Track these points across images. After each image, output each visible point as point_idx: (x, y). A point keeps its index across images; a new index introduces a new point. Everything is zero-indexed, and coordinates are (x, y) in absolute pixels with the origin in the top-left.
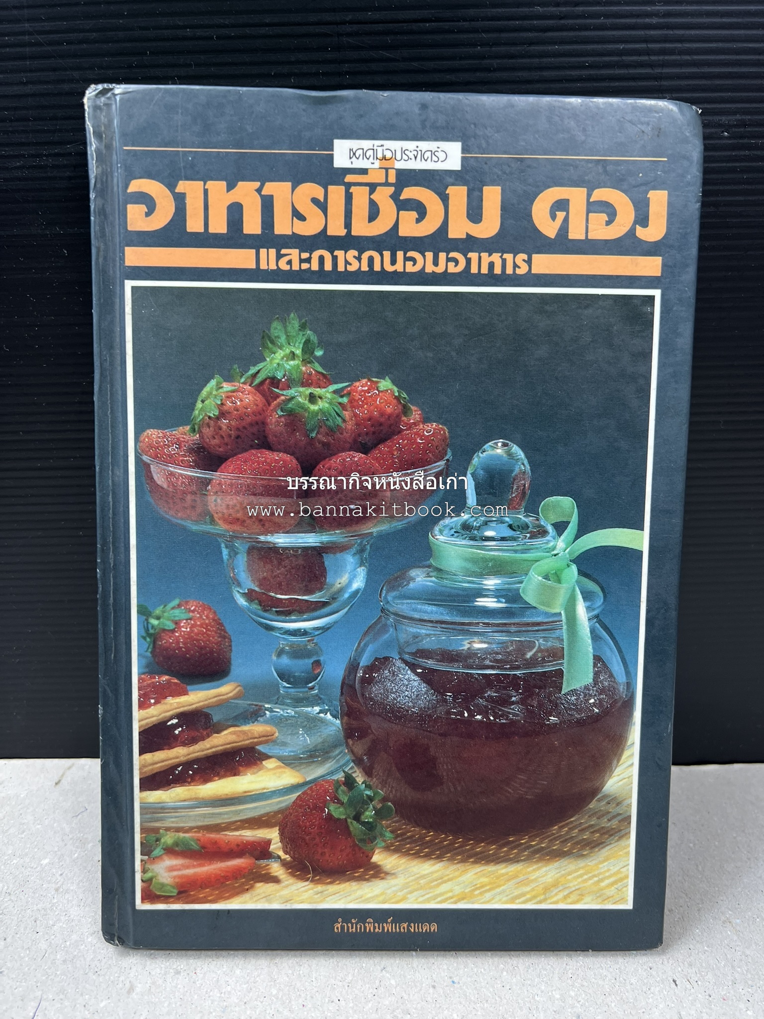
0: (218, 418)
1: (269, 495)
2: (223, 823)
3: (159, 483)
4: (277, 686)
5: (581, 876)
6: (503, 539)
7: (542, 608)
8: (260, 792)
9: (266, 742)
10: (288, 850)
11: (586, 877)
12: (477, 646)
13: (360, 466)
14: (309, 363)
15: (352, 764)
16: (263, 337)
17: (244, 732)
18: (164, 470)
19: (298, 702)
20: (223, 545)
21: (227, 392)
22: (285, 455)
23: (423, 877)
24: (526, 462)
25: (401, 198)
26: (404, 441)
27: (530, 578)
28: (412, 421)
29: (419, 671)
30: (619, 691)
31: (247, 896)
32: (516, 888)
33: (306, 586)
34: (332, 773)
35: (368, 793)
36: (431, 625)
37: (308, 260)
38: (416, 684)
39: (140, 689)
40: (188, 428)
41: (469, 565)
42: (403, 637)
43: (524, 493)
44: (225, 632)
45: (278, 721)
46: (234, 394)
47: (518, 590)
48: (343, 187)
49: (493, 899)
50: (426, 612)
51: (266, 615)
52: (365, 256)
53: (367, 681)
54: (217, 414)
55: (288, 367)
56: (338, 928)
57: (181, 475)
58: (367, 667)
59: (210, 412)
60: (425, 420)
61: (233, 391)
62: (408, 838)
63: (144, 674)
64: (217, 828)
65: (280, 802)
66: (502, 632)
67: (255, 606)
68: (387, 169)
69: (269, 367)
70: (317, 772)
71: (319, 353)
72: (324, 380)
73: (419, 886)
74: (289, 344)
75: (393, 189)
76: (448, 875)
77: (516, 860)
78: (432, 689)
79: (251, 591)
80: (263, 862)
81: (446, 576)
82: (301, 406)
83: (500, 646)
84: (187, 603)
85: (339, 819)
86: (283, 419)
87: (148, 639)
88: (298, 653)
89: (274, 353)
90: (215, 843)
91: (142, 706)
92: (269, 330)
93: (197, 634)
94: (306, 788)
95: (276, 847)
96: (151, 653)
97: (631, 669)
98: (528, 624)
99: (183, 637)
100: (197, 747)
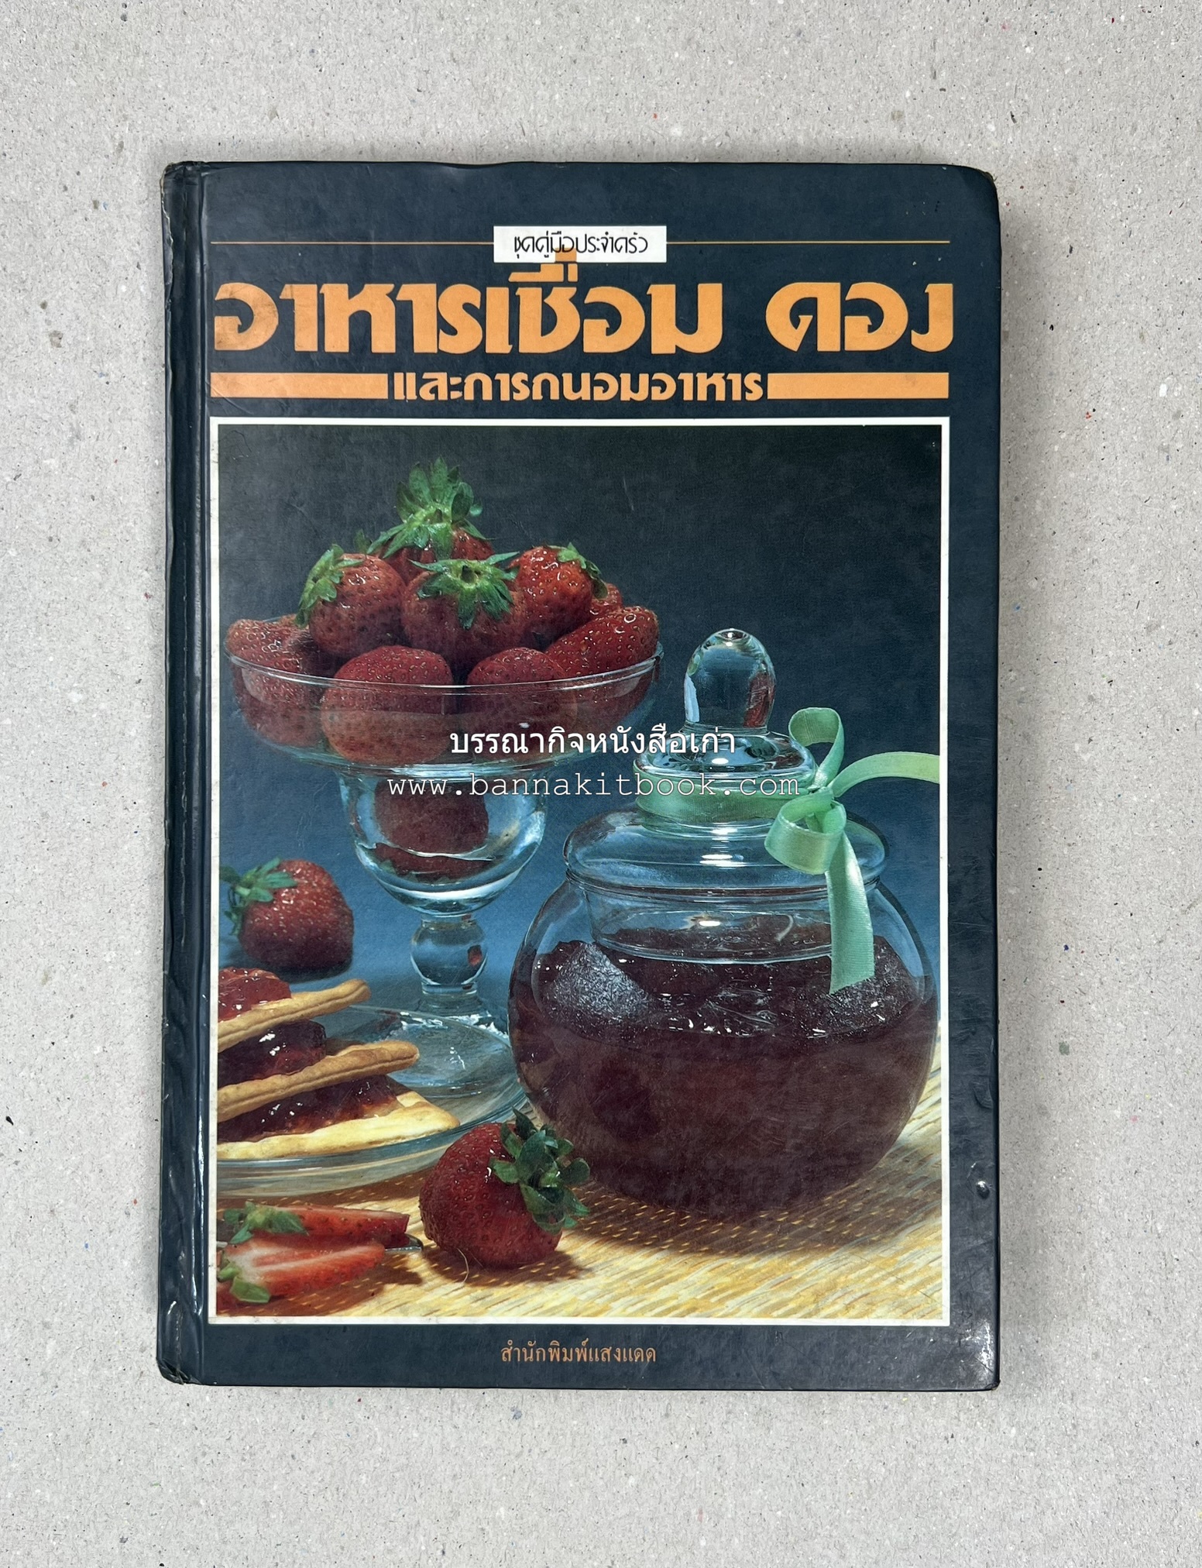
0: (335, 603)
1: (406, 710)
2: (338, 1191)
3: (253, 693)
4: (417, 984)
5: (870, 1274)
6: (738, 769)
7: (797, 867)
8: (393, 1142)
9: (402, 1067)
10: (433, 1232)
11: (876, 1276)
12: (705, 924)
13: (534, 667)
14: (463, 525)
15: (527, 1100)
16: (398, 492)
17: (370, 1053)
18: (261, 675)
19: (450, 1007)
20: (341, 781)
21: (349, 566)
22: (429, 653)
23: (633, 1274)
24: (768, 659)
25: (587, 301)
26: (595, 632)
27: (779, 825)
28: (606, 604)
29: (623, 961)
30: (914, 989)
31: (371, 1305)
32: (773, 1293)
33: (459, 839)
34: (498, 1113)
35: (550, 1143)
36: (639, 894)
37: (460, 387)
38: (618, 980)
39: (221, 989)
40: (294, 617)
41: (691, 808)
42: (598, 912)
43: (766, 703)
44: (344, 905)
45: (420, 1036)
46: (359, 570)
47: (762, 841)
48: (507, 289)
49: (739, 1309)
50: (631, 875)
51: (403, 880)
52: (538, 380)
53: (548, 977)
54: (334, 597)
55: (433, 531)
56: (507, 1355)
57: (284, 682)
58: (548, 955)
59: (325, 595)
60: (625, 602)
61: (357, 566)
62: (611, 1213)
63: (226, 967)
64: (329, 1198)
65: (422, 1158)
66: (741, 903)
67: (387, 869)
68: (566, 264)
69: (407, 533)
70: (477, 1112)
71: (476, 512)
72: (483, 550)
73: (628, 1289)
74: (434, 500)
75: (574, 290)
76: (670, 1272)
77: (772, 1249)
78: (641, 987)
79: (381, 847)
80: (396, 1251)
81: (659, 824)
82: (451, 585)
83: (737, 923)
84: (290, 863)
85: (507, 1185)
86: (425, 603)
87: (234, 917)
88: (448, 935)
89: (414, 513)
90: (326, 1221)
91: (224, 1014)
92: (407, 481)
93: (304, 909)
94: (459, 1137)
95: (415, 1227)
96: (239, 936)
97: (931, 957)
98: (777, 892)
99: (284, 913)
100: (301, 1075)
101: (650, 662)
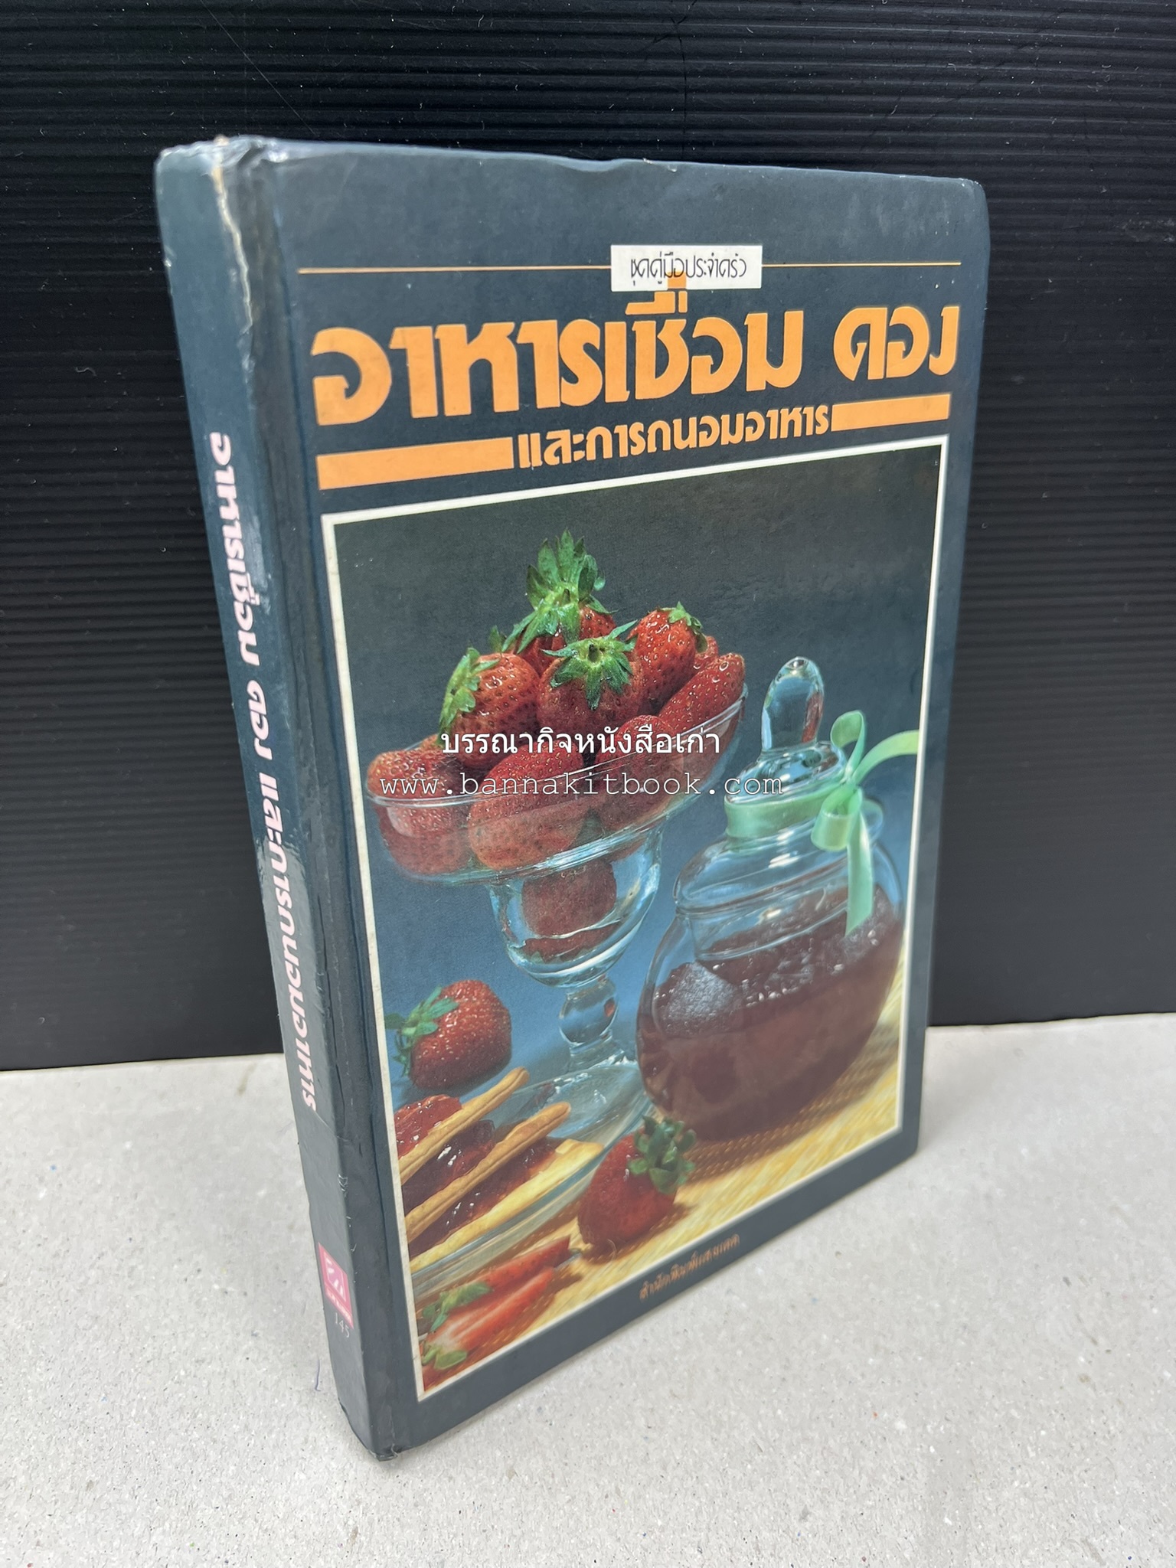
0: (475, 712)
2: (514, 1245)
3: (401, 831)
4: (567, 1051)
5: (859, 1118)
6: (797, 780)
7: (830, 849)
8: (556, 1187)
9: (558, 1124)
10: (588, 1237)
11: (862, 1117)
12: (771, 915)
14: (588, 602)
15: (651, 1106)
16: (529, 577)
17: (532, 1125)
18: (407, 810)
19: (592, 1058)
20: (492, 892)
21: (485, 670)
23: (723, 1194)
24: (820, 679)
25: (694, 336)
26: (697, 685)
27: (821, 819)
28: (706, 657)
29: (716, 967)
30: (893, 913)
31: (548, 1313)
32: (807, 1158)
33: (593, 911)
34: (631, 1126)
35: (669, 1130)
36: (728, 908)
37: (582, 446)
38: (713, 983)
39: (397, 1129)
40: (436, 738)
41: (765, 824)
42: (699, 934)
43: (817, 718)
44: (502, 1008)
45: (570, 1094)
46: (495, 671)
47: (810, 836)
48: (624, 324)
49: (787, 1181)
50: (722, 895)
51: (551, 966)
52: (652, 431)
53: (664, 1002)
54: (473, 706)
55: (562, 614)
56: (644, 1294)
57: (430, 810)
58: (664, 984)
59: (464, 706)
60: (721, 651)
61: (493, 667)
62: (709, 1159)
63: (401, 1107)
64: (509, 1255)
65: (578, 1188)
66: (795, 890)
67: (536, 960)
68: (677, 291)
69: (538, 620)
70: (617, 1131)
71: (599, 585)
72: (606, 623)
73: (720, 1205)
74: (563, 579)
75: (684, 321)
76: (746, 1179)
77: (805, 1132)
78: (728, 983)
79: (530, 941)
80: (562, 1267)
81: (742, 845)
82: (580, 668)
83: (792, 906)
84: (450, 988)
85: (640, 1175)
86: (558, 692)
87: (404, 1058)
89: (544, 597)
90: (508, 1273)
91: (403, 1150)
92: (536, 563)
93: (466, 1026)
94: (604, 1157)
95: (576, 1241)
96: (410, 1074)
98: (817, 872)
99: (449, 1036)
100: (477, 1170)
101: (738, 704)
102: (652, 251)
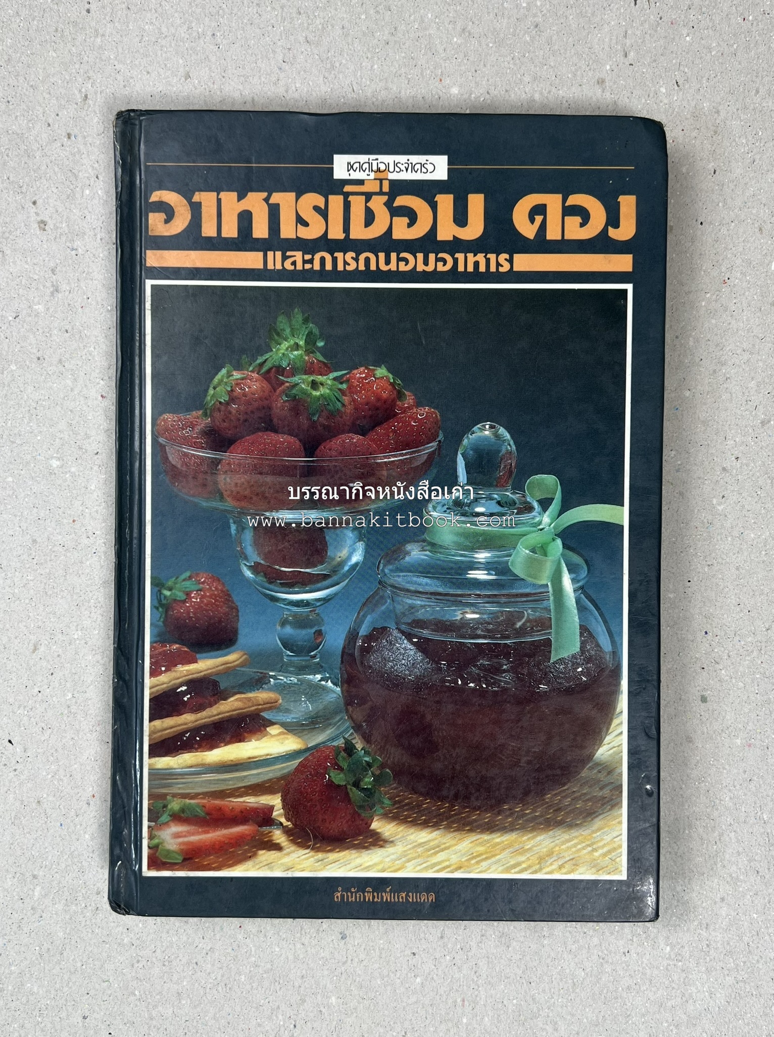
0: (227, 404)
1: (274, 474)
2: (228, 790)
3: (174, 463)
4: (280, 654)
5: (575, 845)
6: (491, 515)
7: (530, 579)
8: (264, 758)
9: (270, 709)
10: (290, 817)
11: (579, 847)
12: (469, 616)
13: (359, 447)
14: (312, 353)
15: (352, 731)
16: (270, 331)
17: (249, 699)
18: (179, 451)
19: (302, 669)
20: (231, 521)
21: (237, 379)
22: (290, 437)
23: (421, 845)
24: (512, 443)
25: (394, 205)
26: (399, 423)
27: (518, 552)
28: (406, 405)
29: (416, 640)
30: (606, 660)
31: (249, 864)
32: (512, 857)
33: (309, 559)
34: (333, 739)
35: (367, 759)
36: (426, 596)
37: (311, 261)
38: (412, 653)
39: (151, 657)
40: (201, 412)
41: (461, 539)
42: (399, 608)
43: (511, 471)
44: (233, 602)
45: (282, 688)
46: (243, 381)
47: (507, 562)
48: (342, 197)
49: (489, 869)
50: (421, 584)
51: (271, 586)
52: (362, 257)
53: (367, 650)
54: (227, 399)
55: (293, 357)
56: (338, 897)
57: (194, 455)
58: (367, 636)
59: (221, 398)
60: (418, 404)
61: (242, 379)
62: (407, 804)
63: (156, 642)
64: (222, 794)
65: (283, 768)
66: (493, 603)
67: (261, 579)
68: (381, 180)
69: (275, 357)
70: (319, 738)
71: (321, 344)
72: (325, 369)
73: (417, 855)
74: (294, 336)
76: (445, 843)
77: (511, 829)
78: (428, 658)
79: (257, 564)
80: (265, 829)
81: (440, 550)
82: (305, 392)
83: (492, 616)
84: (197, 574)
85: (339, 786)
86: (287, 404)
87: (160, 609)
89: (280, 344)
90: (220, 809)
91: (153, 673)
92: (275, 323)
93: (206, 605)
94: (307, 755)
95: (279, 813)
96: (164, 622)
97: (617, 638)
98: (517, 596)
99: (194, 607)
100: (204, 714)
101: (434, 444)
102: (363, 158)
